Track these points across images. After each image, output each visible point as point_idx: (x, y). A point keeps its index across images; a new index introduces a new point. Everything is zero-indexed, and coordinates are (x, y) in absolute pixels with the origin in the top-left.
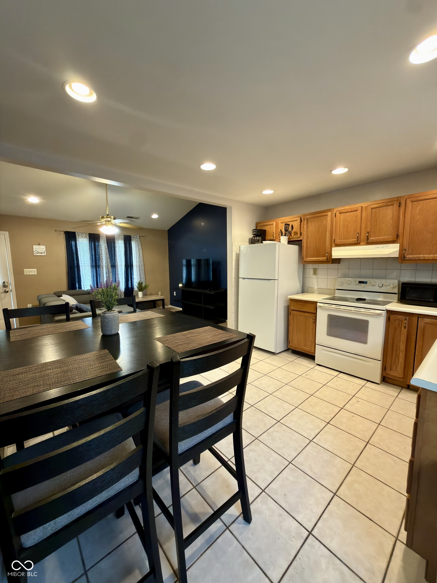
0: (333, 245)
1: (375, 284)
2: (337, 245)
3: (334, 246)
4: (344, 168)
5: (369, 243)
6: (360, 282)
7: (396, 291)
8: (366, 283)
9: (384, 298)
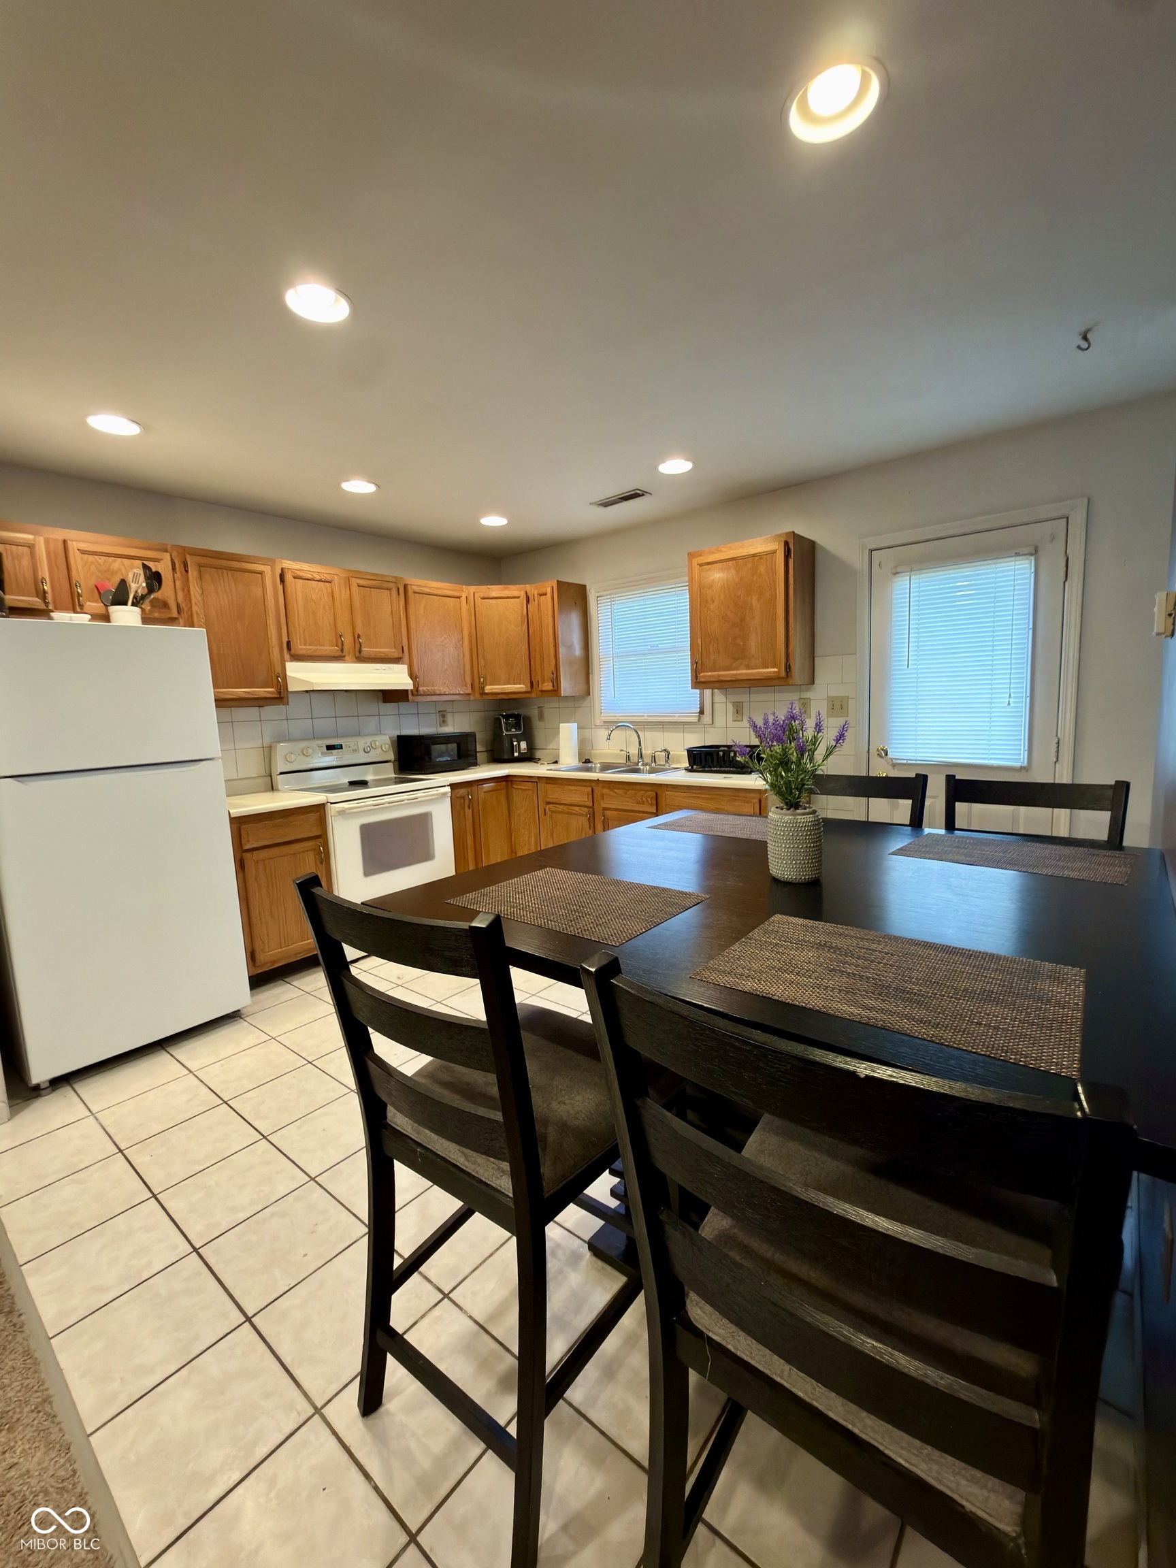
0: (287, 656)
1: (356, 747)
2: (297, 658)
3: (289, 660)
4: (366, 483)
5: (361, 658)
6: (330, 748)
7: (391, 756)
8: (341, 747)
9: (376, 773)
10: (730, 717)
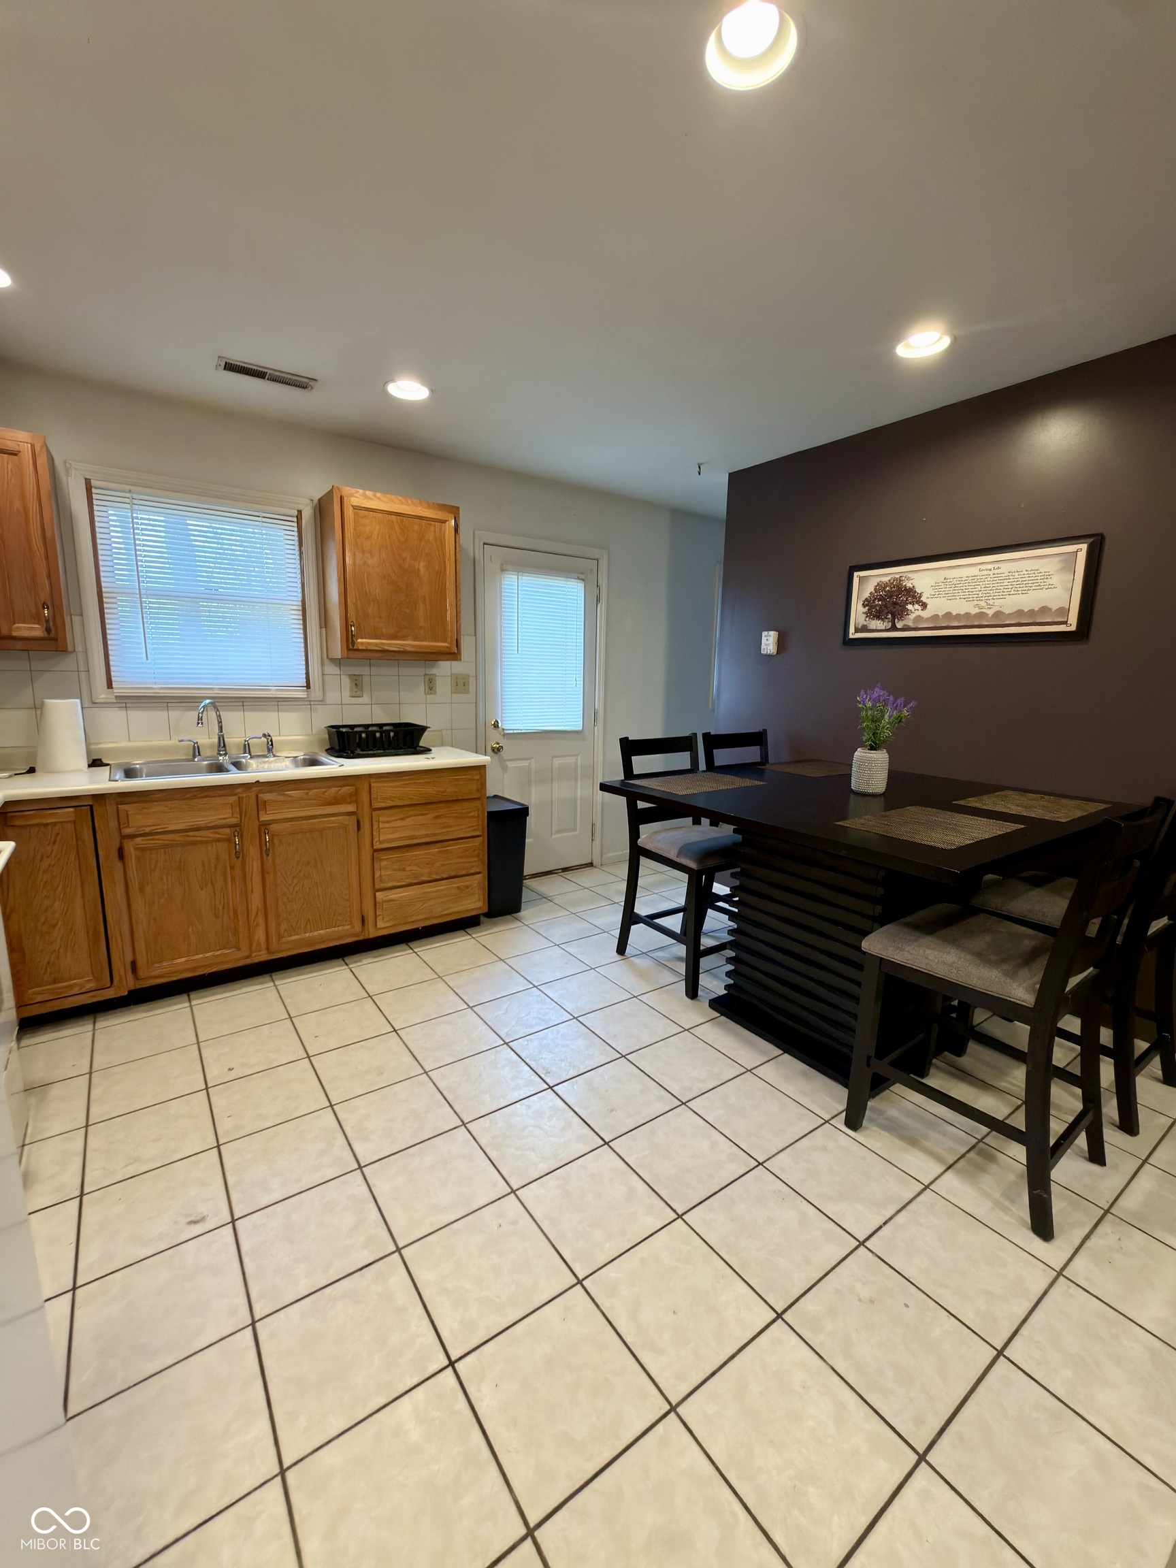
10: (346, 693)
